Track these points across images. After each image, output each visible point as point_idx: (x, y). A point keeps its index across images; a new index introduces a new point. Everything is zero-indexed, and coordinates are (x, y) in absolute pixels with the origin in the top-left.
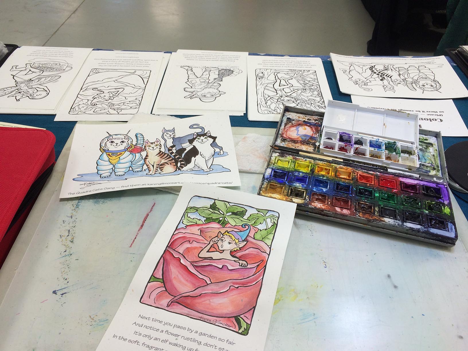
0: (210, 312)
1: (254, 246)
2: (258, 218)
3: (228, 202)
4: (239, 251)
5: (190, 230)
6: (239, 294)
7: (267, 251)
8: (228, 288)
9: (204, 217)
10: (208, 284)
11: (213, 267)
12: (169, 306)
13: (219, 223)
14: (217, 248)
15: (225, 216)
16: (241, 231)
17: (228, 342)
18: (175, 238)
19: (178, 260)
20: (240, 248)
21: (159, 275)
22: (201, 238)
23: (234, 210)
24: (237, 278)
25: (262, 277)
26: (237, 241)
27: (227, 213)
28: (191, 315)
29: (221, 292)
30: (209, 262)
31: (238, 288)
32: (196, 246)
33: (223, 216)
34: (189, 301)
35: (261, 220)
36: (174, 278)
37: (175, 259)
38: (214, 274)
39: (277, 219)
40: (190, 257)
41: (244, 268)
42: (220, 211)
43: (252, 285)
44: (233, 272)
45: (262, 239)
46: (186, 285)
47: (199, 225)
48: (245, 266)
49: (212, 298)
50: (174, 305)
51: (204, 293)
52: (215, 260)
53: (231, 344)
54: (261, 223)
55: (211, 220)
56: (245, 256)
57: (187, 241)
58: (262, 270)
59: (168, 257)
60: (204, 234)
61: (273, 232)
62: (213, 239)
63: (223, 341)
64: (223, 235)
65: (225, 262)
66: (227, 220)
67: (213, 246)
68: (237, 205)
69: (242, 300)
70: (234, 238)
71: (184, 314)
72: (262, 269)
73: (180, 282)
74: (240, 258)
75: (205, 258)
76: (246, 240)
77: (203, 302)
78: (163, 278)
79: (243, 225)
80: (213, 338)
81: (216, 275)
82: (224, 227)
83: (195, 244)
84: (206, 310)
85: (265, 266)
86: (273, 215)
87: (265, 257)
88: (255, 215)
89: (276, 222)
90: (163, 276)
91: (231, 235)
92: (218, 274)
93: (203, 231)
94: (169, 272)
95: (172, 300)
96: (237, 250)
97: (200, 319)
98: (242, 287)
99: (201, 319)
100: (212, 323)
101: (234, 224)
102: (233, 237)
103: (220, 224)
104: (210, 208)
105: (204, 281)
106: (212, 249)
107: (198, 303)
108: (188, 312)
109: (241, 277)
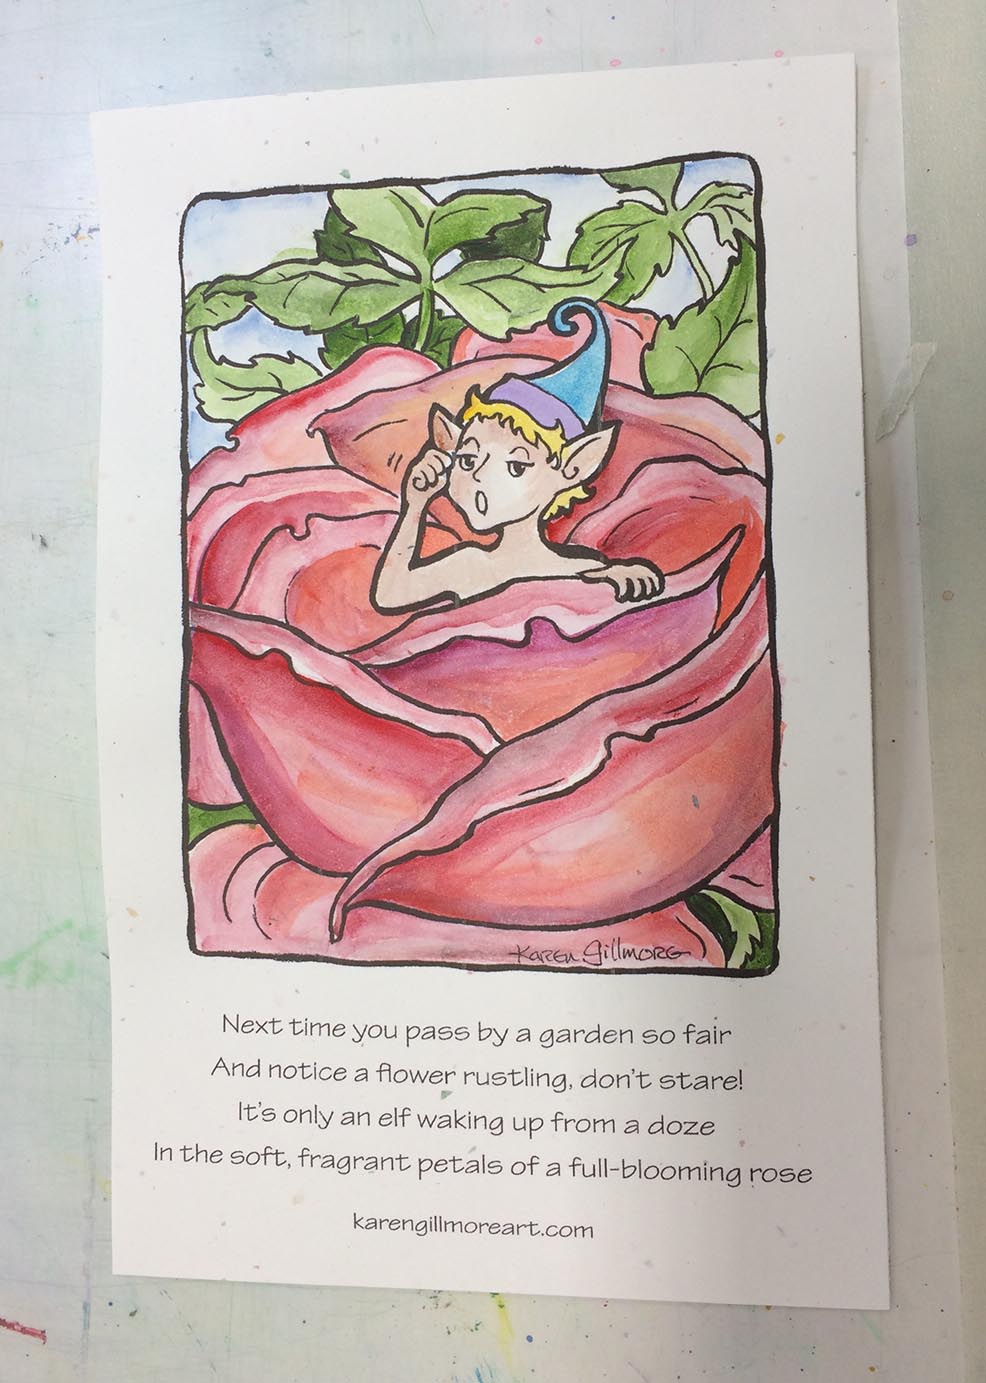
0: (550, 909)
1: (666, 450)
2: (632, 234)
3: (418, 183)
4: (587, 508)
5: (267, 450)
6: (669, 771)
7: (748, 457)
8: (602, 753)
9: (307, 330)
10: (487, 758)
11: (478, 650)
12: (340, 937)
13: (407, 342)
14: (454, 520)
15: (425, 282)
16: (558, 366)
17: (693, 1037)
18: (205, 537)
19: (276, 664)
20: (585, 484)
21: (221, 787)
22: (343, 483)
23: (467, 226)
24: (629, 678)
25: (766, 640)
26: (554, 439)
27: (433, 257)
28: (465, 954)
29: (570, 783)
30: (444, 626)
31: (649, 736)
32: (339, 548)
33: (415, 289)
34: (425, 879)
35: (653, 245)
36: (302, 776)
37: (258, 665)
38: (497, 689)
39: (747, 203)
40: (330, 625)
41: (645, 603)
42: (392, 262)
43: (722, 701)
44: (594, 650)
45: (695, 378)
46: (377, 800)
47: (296, 399)
48: (649, 592)
49: (538, 829)
50: (360, 922)
51: (485, 818)
52: (472, 600)
53: (712, 1040)
54: (657, 270)
55: (357, 339)
56: (634, 526)
57: (277, 530)
58: (754, 594)
59: (220, 671)
60: (352, 452)
61: (752, 308)
62: (416, 471)
63: (667, 1037)
64: (458, 421)
65: (533, 597)
66: (448, 312)
67: (429, 518)
68: (475, 184)
69: (695, 799)
70: (530, 428)
71: (430, 955)
72: (751, 588)
73: (340, 790)
74: (607, 551)
75: (418, 609)
76: (604, 418)
77: (496, 864)
78: (247, 800)
79: (558, 317)
80: (612, 1038)
81: (511, 688)
82: (450, 368)
83: (330, 538)
84: (529, 901)
85: (767, 565)
86: (719, 184)
87: (747, 505)
88: (610, 218)
89: (750, 231)
90: (241, 789)
91: (507, 410)
92: (518, 680)
93: (337, 429)
94: (262, 754)
95: (343, 899)
96: (574, 501)
97: (514, 960)
98: (670, 728)
99: (525, 961)
100: (584, 965)
101: (496, 324)
102: (521, 419)
103: (418, 347)
104: (323, 256)
105: (460, 743)
106: (437, 540)
107: (475, 877)
108: (447, 938)
109: (648, 665)
